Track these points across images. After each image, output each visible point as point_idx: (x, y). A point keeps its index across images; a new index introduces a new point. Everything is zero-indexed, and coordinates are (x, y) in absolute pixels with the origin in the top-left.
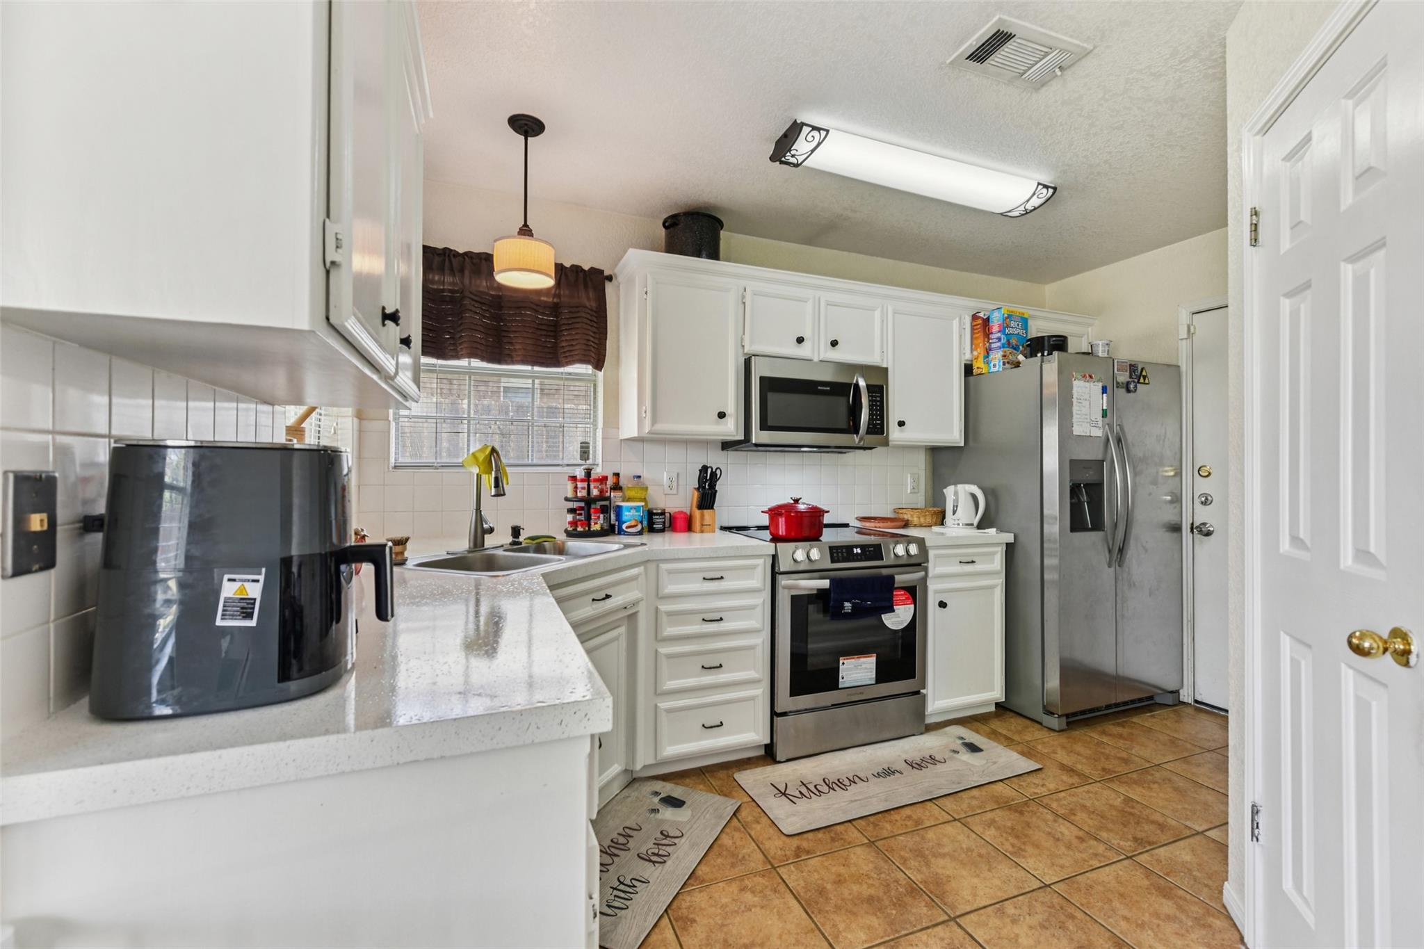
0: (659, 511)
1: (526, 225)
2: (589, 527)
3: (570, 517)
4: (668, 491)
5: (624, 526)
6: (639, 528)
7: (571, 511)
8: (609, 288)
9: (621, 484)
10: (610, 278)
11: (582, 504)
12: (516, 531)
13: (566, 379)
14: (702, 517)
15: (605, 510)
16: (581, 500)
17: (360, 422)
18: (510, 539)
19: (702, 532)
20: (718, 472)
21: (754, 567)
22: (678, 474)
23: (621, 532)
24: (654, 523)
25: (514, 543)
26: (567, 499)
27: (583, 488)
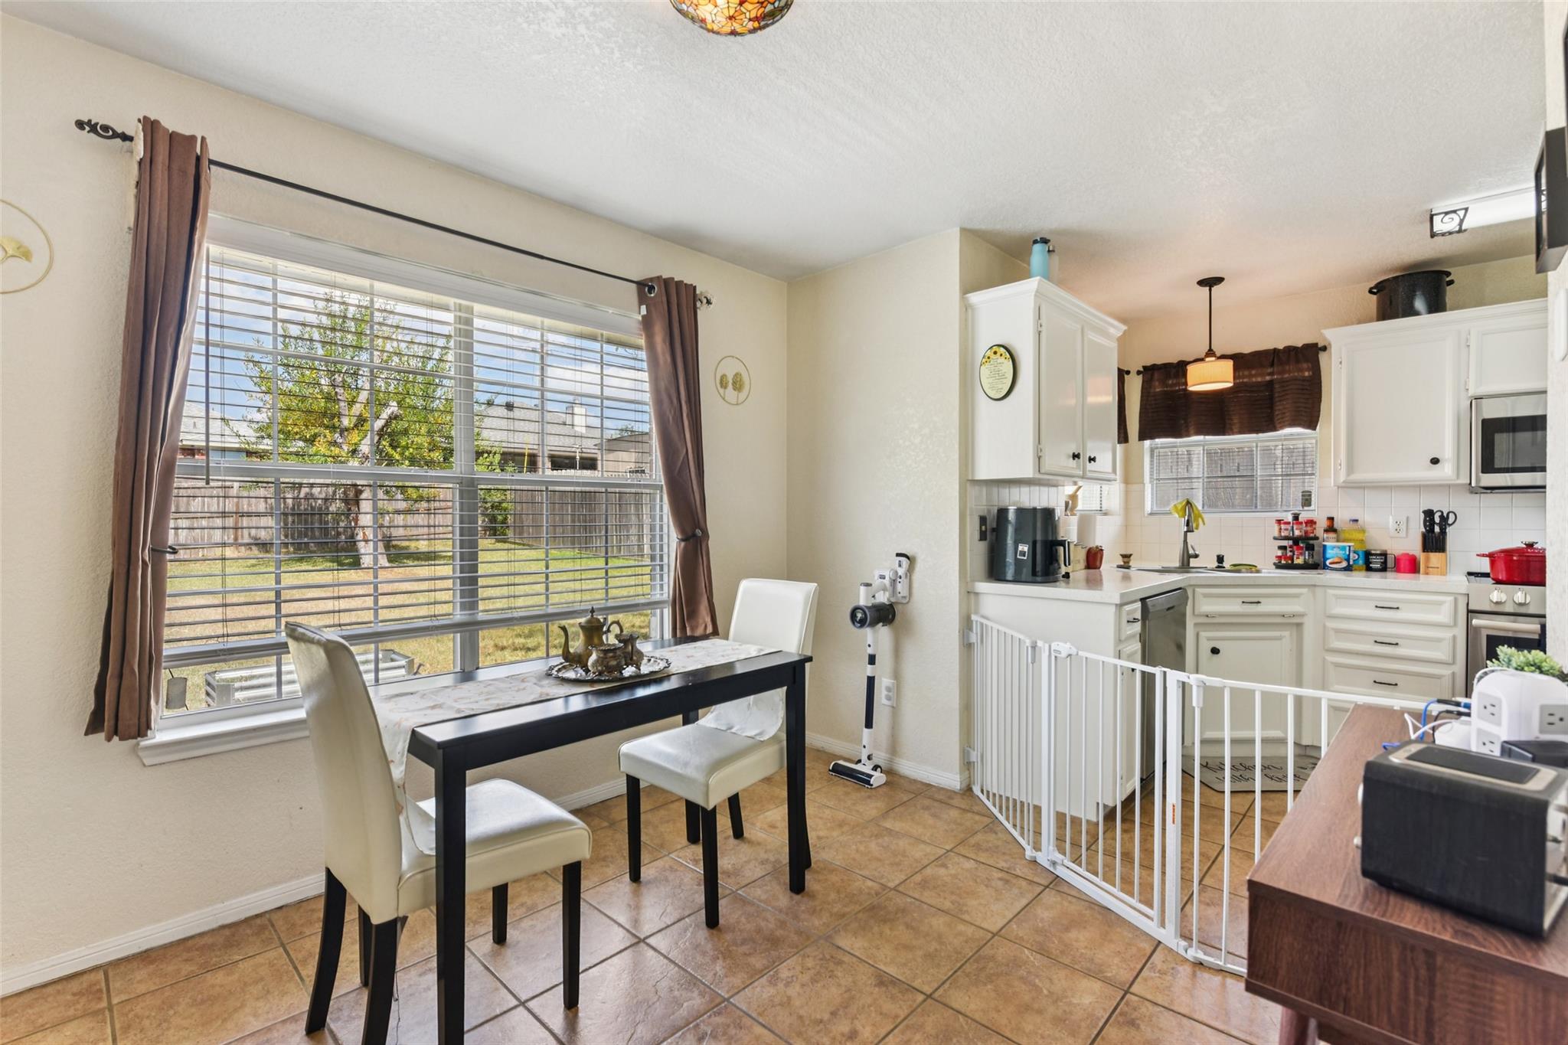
0: (1378, 552)
1: (1210, 349)
2: (1293, 560)
3: (1280, 553)
4: (1395, 534)
5: (1328, 562)
6: (1344, 564)
7: (1282, 548)
8: (1323, 357)
9: (1335, 526)
10: (1324, 349)
11: (1291, 542)
12: (1220, 559)
13: (1285, 440)
14: (1427, 560)
15: (1310, 548)
16: (1286, 538)
17: (1126, 487)
18: (1216, 564)
19: (1427, 574)
20: (1452, 516)
21: (1440, 603)
22: (1408, 518)
23: (1325, 567)
24: (1371, 563)
25: (1218, 567)
26: (1275, 538)
27: (1286, 530)
